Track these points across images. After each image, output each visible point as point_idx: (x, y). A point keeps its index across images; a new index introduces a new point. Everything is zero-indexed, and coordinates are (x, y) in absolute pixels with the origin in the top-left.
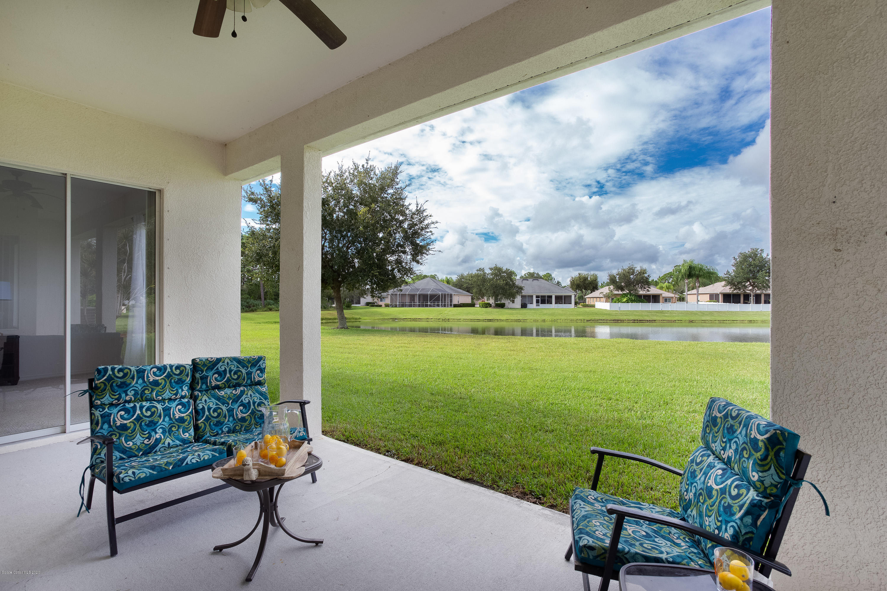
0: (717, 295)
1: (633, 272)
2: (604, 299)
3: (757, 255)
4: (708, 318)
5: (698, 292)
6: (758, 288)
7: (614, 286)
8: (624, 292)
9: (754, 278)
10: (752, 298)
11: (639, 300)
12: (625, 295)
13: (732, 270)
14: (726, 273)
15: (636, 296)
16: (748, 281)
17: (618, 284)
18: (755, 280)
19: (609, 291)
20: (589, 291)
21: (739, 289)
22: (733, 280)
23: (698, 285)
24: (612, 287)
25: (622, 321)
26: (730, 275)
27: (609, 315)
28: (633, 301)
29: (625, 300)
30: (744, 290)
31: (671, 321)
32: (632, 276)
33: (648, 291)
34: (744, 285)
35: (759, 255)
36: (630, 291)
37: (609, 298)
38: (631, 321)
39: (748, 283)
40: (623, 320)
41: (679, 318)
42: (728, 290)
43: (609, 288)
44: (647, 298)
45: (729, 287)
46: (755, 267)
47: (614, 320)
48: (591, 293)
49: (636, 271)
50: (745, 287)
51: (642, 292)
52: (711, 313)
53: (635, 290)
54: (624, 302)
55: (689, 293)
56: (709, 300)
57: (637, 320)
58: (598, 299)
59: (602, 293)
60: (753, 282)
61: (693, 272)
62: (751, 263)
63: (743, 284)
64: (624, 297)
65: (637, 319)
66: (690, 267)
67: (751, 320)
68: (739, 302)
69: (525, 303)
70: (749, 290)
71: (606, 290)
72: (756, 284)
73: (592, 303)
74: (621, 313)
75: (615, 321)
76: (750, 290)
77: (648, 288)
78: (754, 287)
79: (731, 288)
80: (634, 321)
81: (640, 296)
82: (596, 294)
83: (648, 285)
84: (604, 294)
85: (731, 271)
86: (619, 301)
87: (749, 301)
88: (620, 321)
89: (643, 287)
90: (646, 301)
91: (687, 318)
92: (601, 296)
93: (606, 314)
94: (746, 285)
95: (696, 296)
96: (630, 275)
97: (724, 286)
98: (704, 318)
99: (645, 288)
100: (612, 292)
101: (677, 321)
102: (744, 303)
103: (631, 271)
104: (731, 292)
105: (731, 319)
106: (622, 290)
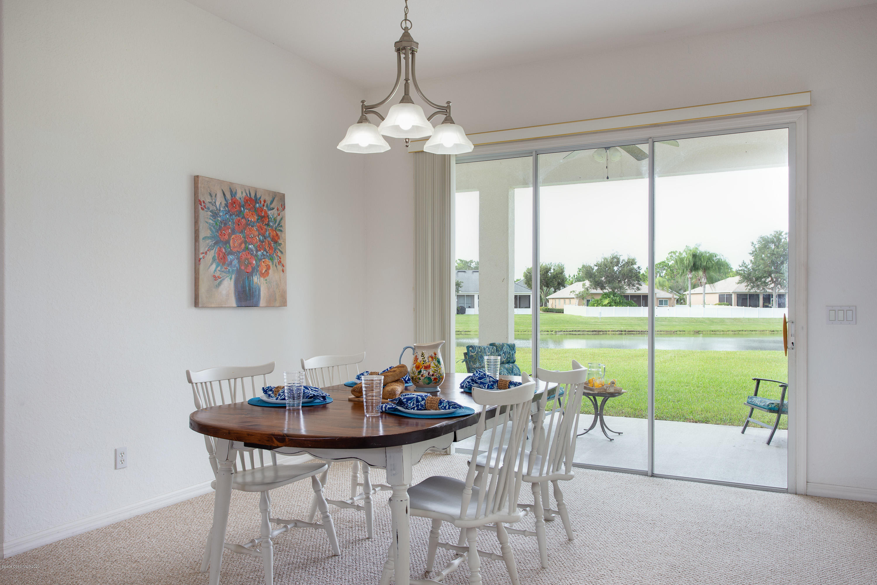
0: (729, 296)
1: (618, 262)
2: (576, 301)
3: (781, 240)
4: (719, 328)
5: (704, 291)
6: (781, 286)
7: (591, 282)
8: (605, 291)
9: (777, 272)
10: (774, 299)
11: (626, 303)
12: (606, 295)
13: (748, 259)
14: (741, 265)
15: (621, 296)
16: (770, 275)
17: (597, 279)
18: (778, 275)
19: (582, 290)
20: (552, 289)
21: (758, 286)
22: (749, 274)
23: (705, 281)
24: (587, 283)
25: (604, 332)
26: (746, 267)
27: (586, 323)
28: (617, 304)
29: (606, 301)
30: (763, 289)
31: (671, 331)
32: (616, 268)
33: (638, 289)
34: (765, 282)
35: (783, 240)
36: (613, 288)
37: (583, 299)
38: (617, 333)
39: (770, 279)
40: (606, 331)
41: (681, 328)
42: (744, 288)
43: (584, 285)
44: (635, 299)
45: (745, 284)
46: (778, 257)
47: (593, 331)
48: (555, 292)
49: (621, 261)
50: (766, 284)
51: (630, 291)
52: (722, 321)
53: (621, 288)
54: (605, 306)
55: (693, 291)
56: (717, 302)
57: (625, 331)
58: (567, 301)
59: (574, 292)
60: (775, 278)
61: (698, 263)
62: (773, 251)
63: (763, 280)
64: (606, 298)
65: (624, 329)
66: (694, 256)
67: (773, 330)
68: (756, 306)
69: (462, 307)
70: (769, 289)
71: (578, 287)
72: (779, 280)
73: (558, 307)
74: (602, 321)
75: (594, 333)
76: (772, 289)
77: (638, 286)
78: (776, 285)
79: (748, 286)
80: (621, 332)
81: (626, 297)
82: (563, 293)
83: (638, 281)
84: (577, 293)
85: (748, 262)
86: (598, 304)
87: (770, 303)
88: (601, 333)
89: (631, 283)
90: (635, 304)
91: (692, 328)
92: (572, 295)
93: (582, 323)
94: (767, 281)
95: (702, 296)
96: (613, 267)
97: (738, 283)
98: (713, 328)
99: (633, 285)
100: (587, 290)
101: (678, 333)
102: (765, 306)
103: (615, 260)
104: (747, 291)
105: (749, 329)
106: (603, 288)
